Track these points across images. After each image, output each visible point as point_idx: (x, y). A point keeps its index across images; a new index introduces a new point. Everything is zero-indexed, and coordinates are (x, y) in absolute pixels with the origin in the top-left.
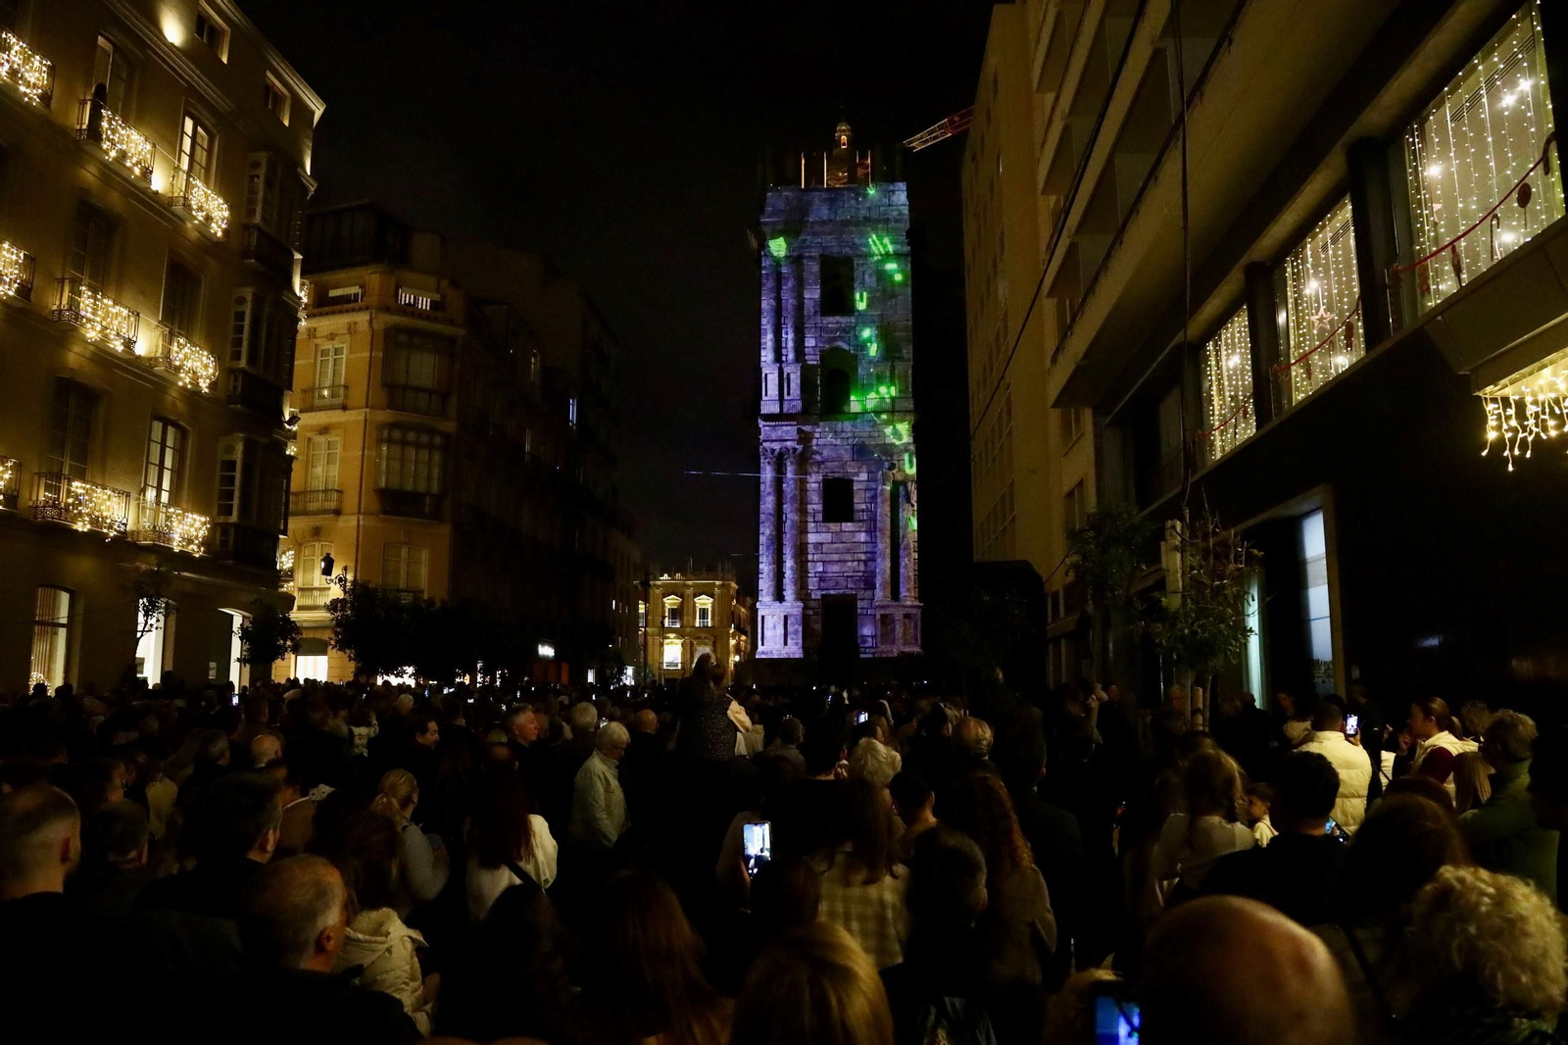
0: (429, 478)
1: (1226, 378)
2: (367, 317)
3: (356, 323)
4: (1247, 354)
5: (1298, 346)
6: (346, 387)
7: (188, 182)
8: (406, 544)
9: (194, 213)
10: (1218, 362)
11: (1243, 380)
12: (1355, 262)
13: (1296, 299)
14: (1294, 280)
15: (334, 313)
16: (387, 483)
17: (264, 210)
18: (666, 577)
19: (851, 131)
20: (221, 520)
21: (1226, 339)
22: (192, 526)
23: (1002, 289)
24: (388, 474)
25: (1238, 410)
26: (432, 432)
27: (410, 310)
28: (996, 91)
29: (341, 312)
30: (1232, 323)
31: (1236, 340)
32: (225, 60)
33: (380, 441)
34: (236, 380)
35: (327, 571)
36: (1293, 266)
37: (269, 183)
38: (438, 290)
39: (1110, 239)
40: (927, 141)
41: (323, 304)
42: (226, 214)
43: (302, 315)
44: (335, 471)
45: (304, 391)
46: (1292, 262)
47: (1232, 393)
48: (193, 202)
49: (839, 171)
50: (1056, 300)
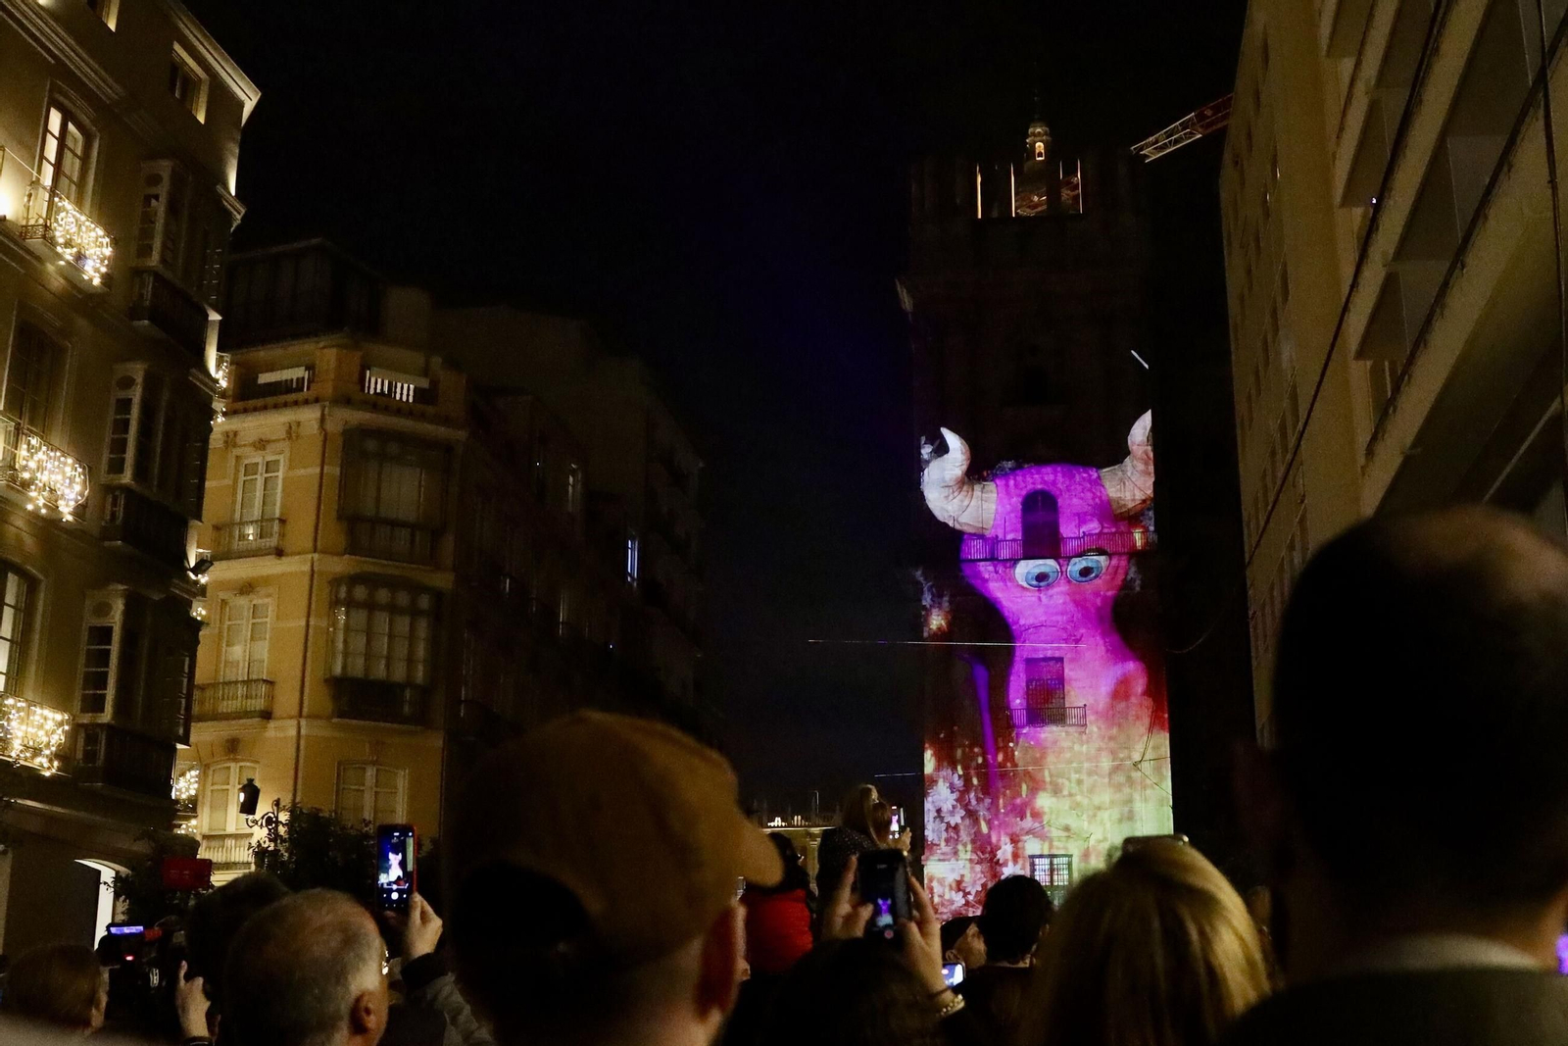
0: (410, 661)
2: (318, 414)
3: (299, 424)
6: (282, 521)
7: (51, 203)
8: (374, 763)
9: (59, 249)
15: (265, 408)
16: (344, 667)
17: (164, 246)
18: (778, 822)
19: (1051, 134)
20: (86, 719)
22: (41, 727)
23: (1287, 352)
24: (346, 654)
26: (416, 589)
27: (383, 403)
28: (1266, 60)
29: (276, 407)
32: (112, 25)
33: (335, 603)
34: (114, 504)
35: (249, 807)
37: (173, 209)
38: (426, 373)
39: (1445, 264)
40: (1165, 146)
41: (249, 394)
42: (108, 251)
43: (219, 405)
44: (262, 651)
45: (217, 528)
48: (57, 234)
49: (1032, 192)
50: (1369, 363)
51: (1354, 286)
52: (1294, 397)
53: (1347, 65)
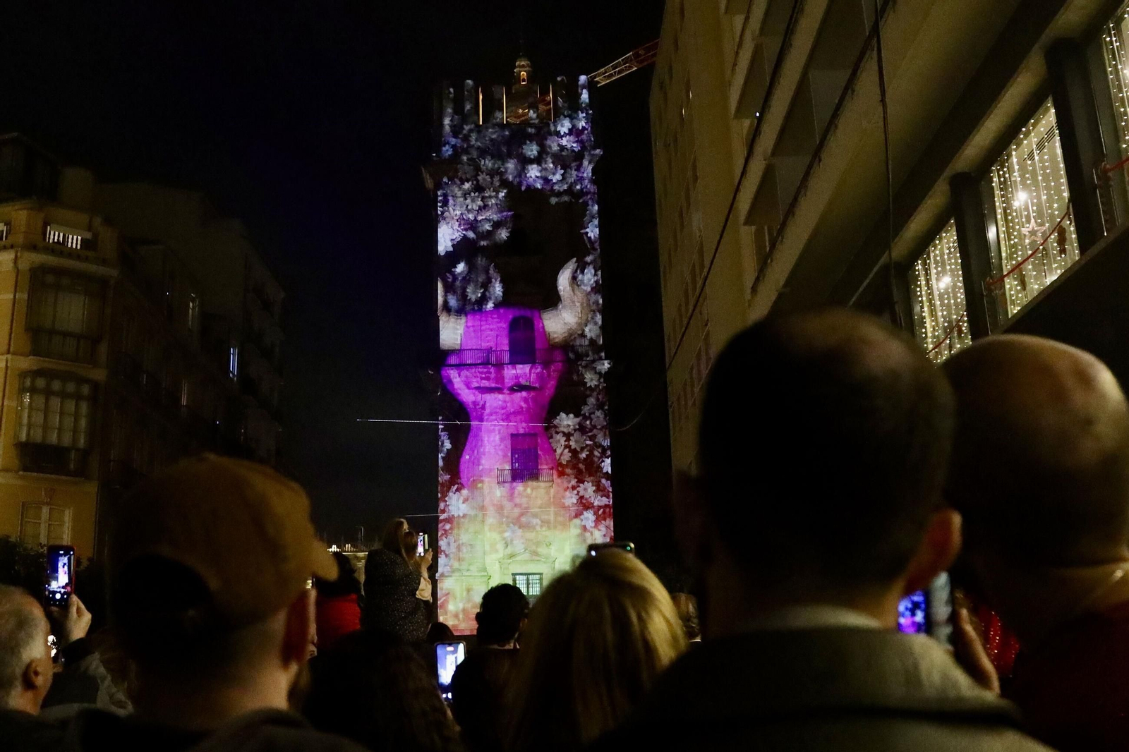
0: (75, 431)
1: (937, 298)
2: (13, 256)
4: (958, 270)
5: (1010, 257)
8: (48, 504)
10: (928, 281)
11: (955, 298)
12: (1062, 165)
13: (1005, 209)
14: (1001, 190)
16: (28, 435)
19: (531, 67)
21: (935, 256)
23: (696, 220)
24: (30, 426)
25: (952, 329)
26: (81, 380)
27: (59, 249)
28: (682, 18)
30: (940, 239)
31: (946, 257)
33: (22, 391)
36: (998, 174)
38: (90, 229)
39: (808, 159)
40: (611, 75)
46: (998, 171)
47: (945, 313)
49: (518, 108)
50: (754, 228)
51: (744, 173)
52: (701, 253)
53: (739, 20)
